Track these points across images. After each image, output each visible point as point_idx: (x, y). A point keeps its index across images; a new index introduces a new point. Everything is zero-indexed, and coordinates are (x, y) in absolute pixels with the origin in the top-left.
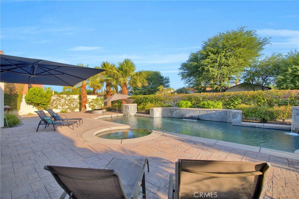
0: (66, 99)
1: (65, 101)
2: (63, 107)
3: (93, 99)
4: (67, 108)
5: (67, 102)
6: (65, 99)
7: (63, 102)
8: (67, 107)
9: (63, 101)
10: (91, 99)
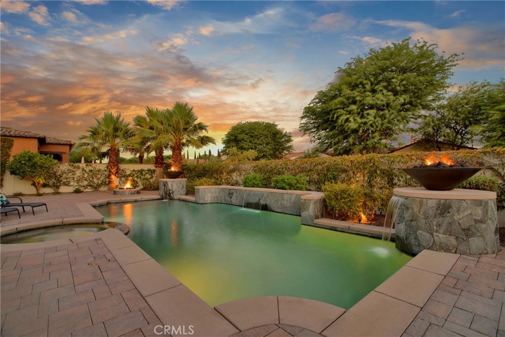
0: (85, 171)
1: (83, 174)
2: (80, 183)
3: (134, 171)
4: (87, 185)
5: (86, 175)
6: (83, 170)
7: (80, 175)
8: (85, 183)
9: (78, 173)
10: (130, 169)
